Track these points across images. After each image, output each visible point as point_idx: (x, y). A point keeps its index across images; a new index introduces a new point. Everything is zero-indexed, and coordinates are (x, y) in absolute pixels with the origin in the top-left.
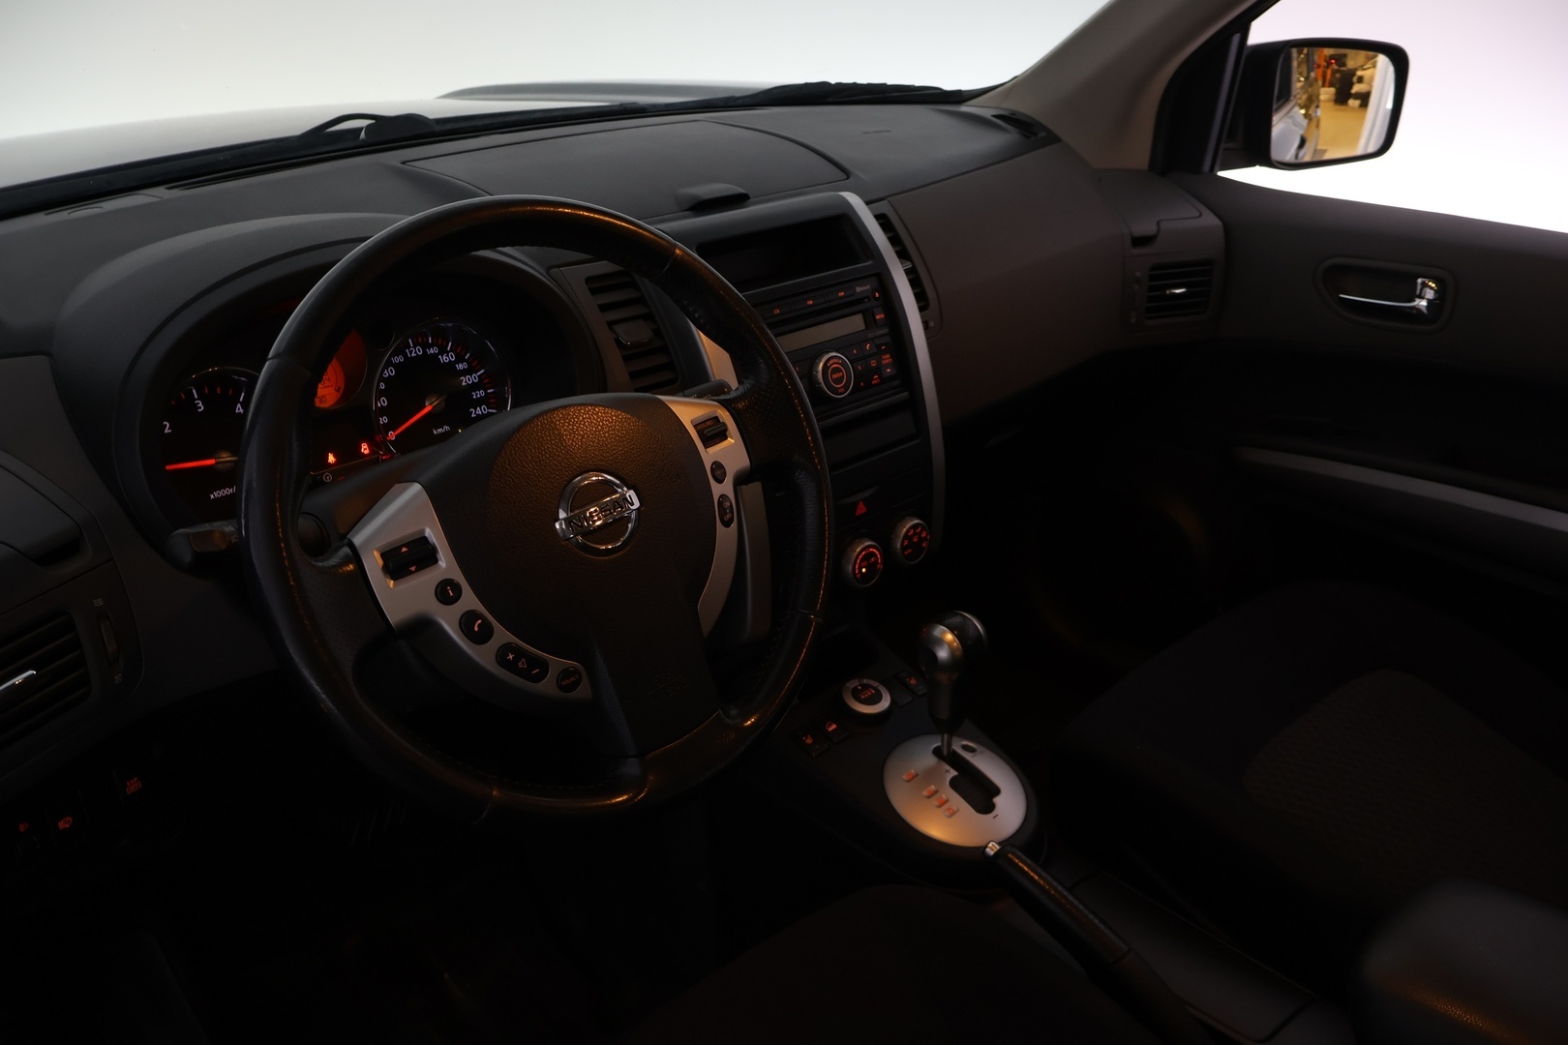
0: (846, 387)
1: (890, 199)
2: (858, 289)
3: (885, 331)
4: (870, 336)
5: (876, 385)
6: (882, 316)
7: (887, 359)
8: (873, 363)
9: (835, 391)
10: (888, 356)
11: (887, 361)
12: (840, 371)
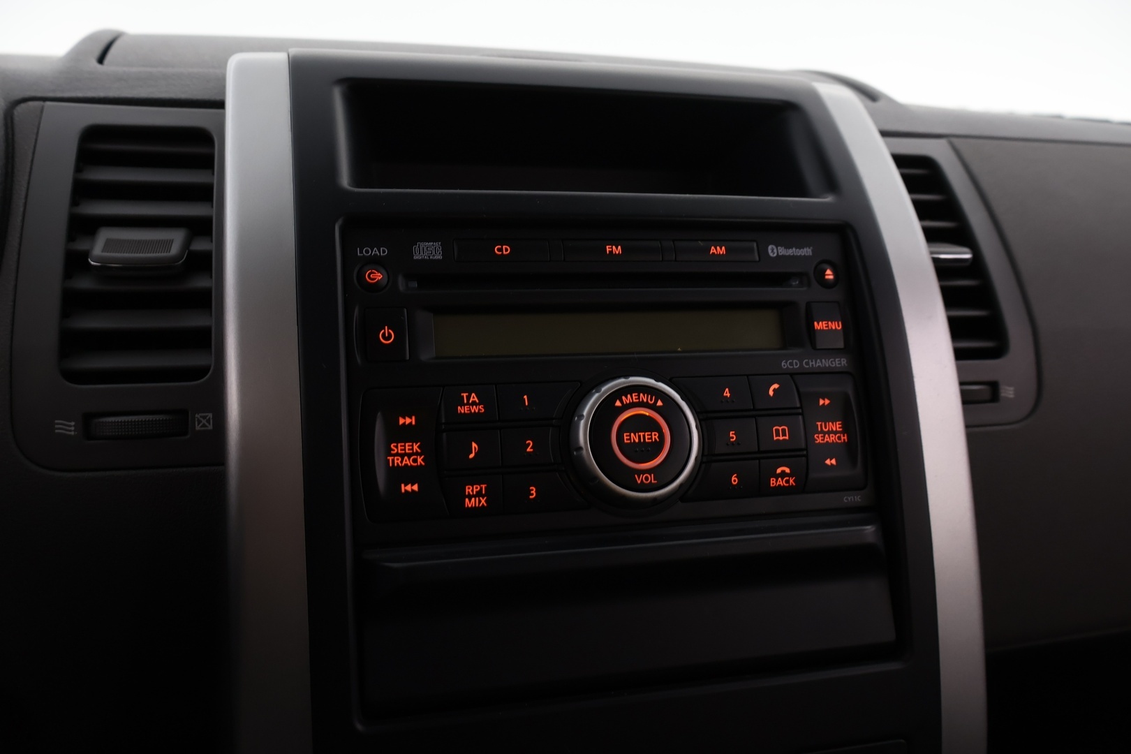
0: (665, 474)
1: (955, 141)
2: (773, 251)
3: (840, 363)
4: (785, 365)
5: (780, 491)
6: (836, 326)
7: (830, 433)
8: (781, 434)
9: (625, 477)
10: (837, 426)
11: (832, 439)
12: (658, 429)
